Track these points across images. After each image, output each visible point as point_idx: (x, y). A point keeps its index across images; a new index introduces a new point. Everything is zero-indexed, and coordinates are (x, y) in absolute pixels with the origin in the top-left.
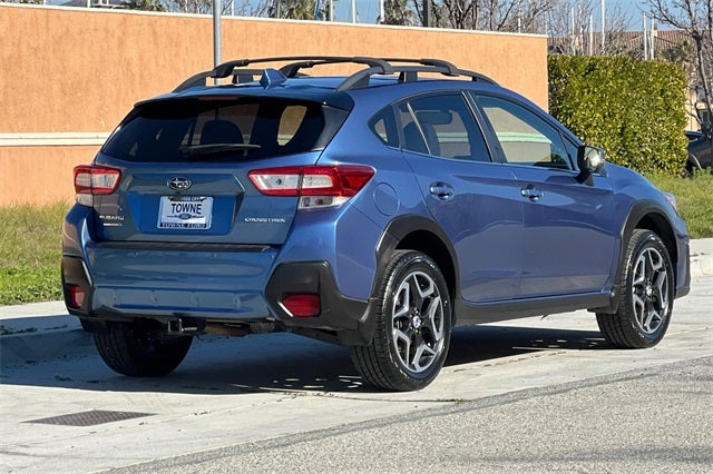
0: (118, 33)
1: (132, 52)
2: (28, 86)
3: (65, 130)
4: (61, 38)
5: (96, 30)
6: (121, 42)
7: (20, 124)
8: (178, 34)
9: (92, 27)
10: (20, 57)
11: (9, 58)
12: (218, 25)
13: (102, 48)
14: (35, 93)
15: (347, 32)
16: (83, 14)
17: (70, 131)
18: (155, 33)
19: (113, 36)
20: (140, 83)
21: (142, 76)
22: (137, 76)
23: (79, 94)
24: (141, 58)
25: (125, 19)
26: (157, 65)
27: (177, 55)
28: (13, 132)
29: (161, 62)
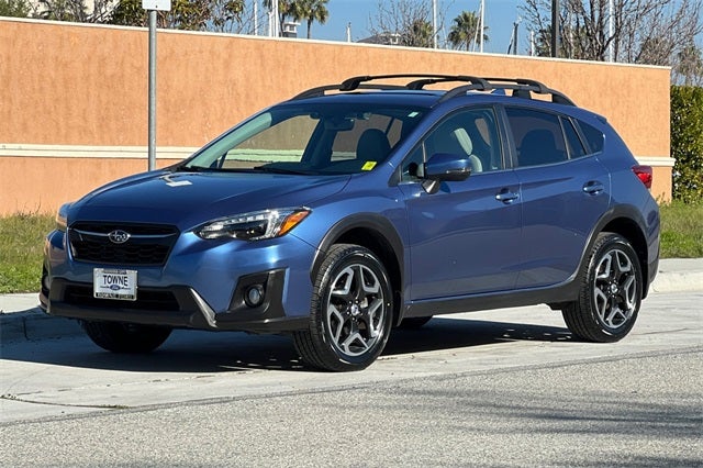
0: (224, 55)
1: (238, 73)
2: (131, 103)
3: (167, 145)
4: (165, 59)
5: (201, 52)
6: (227, 65)
7: (121, 138)
8: (286, 58)
9: (197, 49)
10: (123, 75)
11: (112, 76)
12: (153, 37)
13: (207, 70)
14: (137, 110)
15: (461, 60)
16: (189, 37)
17: (173, 145)
18: (262, 56)
19: (219, 57)
20: (246, 102)
21: (247, 96)
22: (243, 96)
23: (183, 112)
24: (247, 80)
25: (231, 43)
26: (264, 86)
27: (284, 77)
28: (114, 145)
29: (268, 83)
